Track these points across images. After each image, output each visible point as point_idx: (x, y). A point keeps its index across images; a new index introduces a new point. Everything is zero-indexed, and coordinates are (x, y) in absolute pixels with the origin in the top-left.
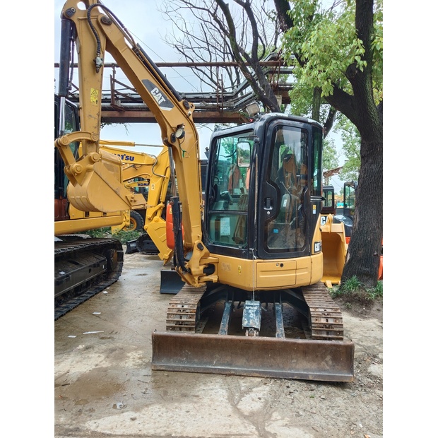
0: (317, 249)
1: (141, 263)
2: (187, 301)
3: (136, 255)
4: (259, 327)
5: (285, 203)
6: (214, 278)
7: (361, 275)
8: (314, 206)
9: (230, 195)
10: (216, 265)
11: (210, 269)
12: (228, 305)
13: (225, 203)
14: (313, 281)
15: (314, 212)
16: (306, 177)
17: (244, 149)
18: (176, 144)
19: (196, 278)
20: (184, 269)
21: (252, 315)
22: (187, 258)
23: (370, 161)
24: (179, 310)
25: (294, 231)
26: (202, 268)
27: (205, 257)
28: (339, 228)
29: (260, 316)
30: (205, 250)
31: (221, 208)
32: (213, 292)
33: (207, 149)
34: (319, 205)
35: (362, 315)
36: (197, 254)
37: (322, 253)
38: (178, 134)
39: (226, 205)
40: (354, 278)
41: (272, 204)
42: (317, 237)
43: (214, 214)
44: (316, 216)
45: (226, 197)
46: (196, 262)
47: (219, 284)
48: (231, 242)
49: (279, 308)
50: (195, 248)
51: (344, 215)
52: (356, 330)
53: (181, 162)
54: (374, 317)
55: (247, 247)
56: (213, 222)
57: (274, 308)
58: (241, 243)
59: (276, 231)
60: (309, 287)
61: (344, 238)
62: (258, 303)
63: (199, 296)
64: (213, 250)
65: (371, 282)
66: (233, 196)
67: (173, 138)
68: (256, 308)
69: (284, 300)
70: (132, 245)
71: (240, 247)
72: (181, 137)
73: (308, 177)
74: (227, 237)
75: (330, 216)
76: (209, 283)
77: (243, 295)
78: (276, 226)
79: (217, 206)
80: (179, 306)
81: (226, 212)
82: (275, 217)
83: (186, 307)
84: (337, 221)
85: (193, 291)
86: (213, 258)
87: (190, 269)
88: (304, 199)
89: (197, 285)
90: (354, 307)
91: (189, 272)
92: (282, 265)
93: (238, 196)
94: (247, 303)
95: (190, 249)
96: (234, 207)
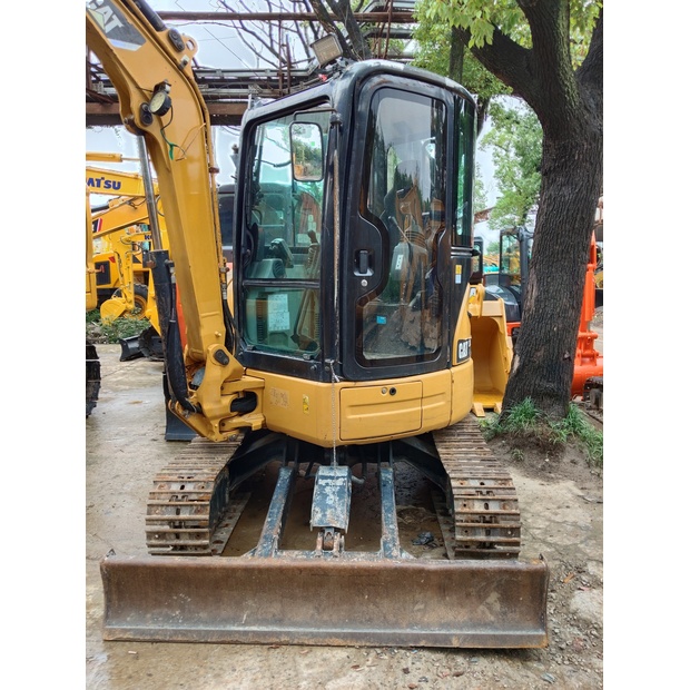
0: (463, 355)
1: (144, 378)
3: (140, 363)
4: (344, 525)
5: (399, 262)
6: (254, 420)
7: (538, 396)
8: (459, 268)
9: (287, 247)
10: (259, 393)
11: (246, 402)
12: (285, 475)
13: (277, 264)
14: (456, 417)
15: (458, 280)
17: (313, 148)
18: (153, 129)
19: (216, 424)
20: (186, 406)
21: (331, 499)
22: (195, 381)
23: (561, 180)
24: (174, 496)
25: (418, 314)
26: (227, 401)
27: (235, 377)
28: (496, 309)
29: (347, 500)
30: (234, 363)
31: (268, 273)
32: (257, 445)
33: (236, 150)
34: (467, 264)
35: (543, 473)
36: (213, 373)
37: (471, 361)
38: (156, 106)
39: (279, 270)
40: (528, 401)
41: (371, 265)
42: (463, 330)
43: (254, 287)
44: (462, 288)
45: (279, 252)
46: (212, 391)
47: (265, 430)
48: (292, 346)
49: (387, 476)
50: (211, 362)
51: (500, 285)
53: (169, 171)
54: (567, 476)
55: (321, 357)
56: (251, 303)
57: (378, 475)
59: (381, 320)
60: (447, 431)
61: (504, 327)
62: (343, 472)
63: (221, 460)
64: (253, 362)
65: (558, 408)
66: (294, 250)
67: (146, 115)
68: (340, 482)
69: (398, 456)
70: (131, 346)
71: (306, 356)
72: (162, 112)
73: (447, 216)
74: (283, 334)
75: (480, 287)
76: (246, 430)
77: (315, 454)
78: (380, 311)
79: (259, 271)
80: (175, 488)
81: (279, 282)
82: (378, 292)
83: (189, 488)
84: (488, 297)
85: (212, 448)
86: (251, 379)
87: (199, 404)
88: (438, 257)
89: (217, 437)
90: (529, 457)
91: (199, 411)
92: (393, 391)
93: (304, 251)
94: (323, 471)
95: (199, 363)
96: (296, 272)
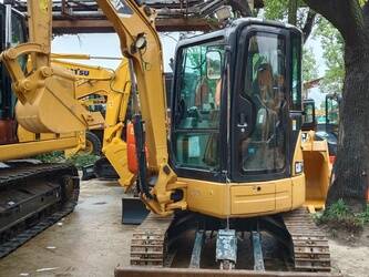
0: (299, 170)
1: (99, 190)
2: (153, 231)
3: (94, 182)
4: (235, 260)
5: (261, 119)
6: (182, 205)
7: (347, 198)
8: (294, 122)
9: (199, 112)
10: (184, 190)
11: (178, 195)
12: (199, 236)
13: (194, 121)
14: (295, 206)
15: (294, 128)
16: (284, 90)
17: (214, 59)
19: (163, 206)
20: (148, 195)
21: (226, 246)
22: (152, 183)
24: (144, 242)
26: (169, 193)
27: (172, 181)
28: (321, 146)
29: (235, 247)
30: (172, 173)
31: (189, 126)
32: (182, 221)
33: (171, 60)
34: (299, 119)
35: (350, 243)
36: (163, 178)
37: (303, 174)
38: (139, 44)
39: (195, 124)
40: (341, 201)
41: (246, 121)
42: (298, 156)
43: (182, 133)
44: (297, 132)
45: (194, 114)
46: (162, 187)
47: (188, 212)
48: (201, 164)
49: (256, 237)
50: (161, 171)
51: (327, 131)
52: (344, 260)
53: (143, 75)
54: (364, 245)
55: (220, 170)
56: (180, 142)
57: (251, 237)
58: (213, 165)
59: (252, 150)
60: (290, 213)
61: (327, 157)
62: (233, 232)
63: (166, 226)
64: (181, 173)
65: (360, 205)
66: (202, 113)
67: (134, 48)
68: (231, 238)
69: (262, 229)
70: (88, 171)
71: (212, 169)
72: (142, 47)
74: (196, 158)
75: (311, 133)
76: (177, 210)
77: (216, 223)
79: (184, 124)
80: (145, 238)
81: (195, 131)
82: (249, 136)
83: (152, 238)
84: (318, 138)
85: (160, 220)
86: (181, 182)
87: (155, 195)
88: (282, 115)
89: (164, 213)
90: (342, 234)
91: (154, 198)
92: (259, 189)
93: (208, 113)
94: (221, 232)
95: (155, 173)
96: (203, 124)
